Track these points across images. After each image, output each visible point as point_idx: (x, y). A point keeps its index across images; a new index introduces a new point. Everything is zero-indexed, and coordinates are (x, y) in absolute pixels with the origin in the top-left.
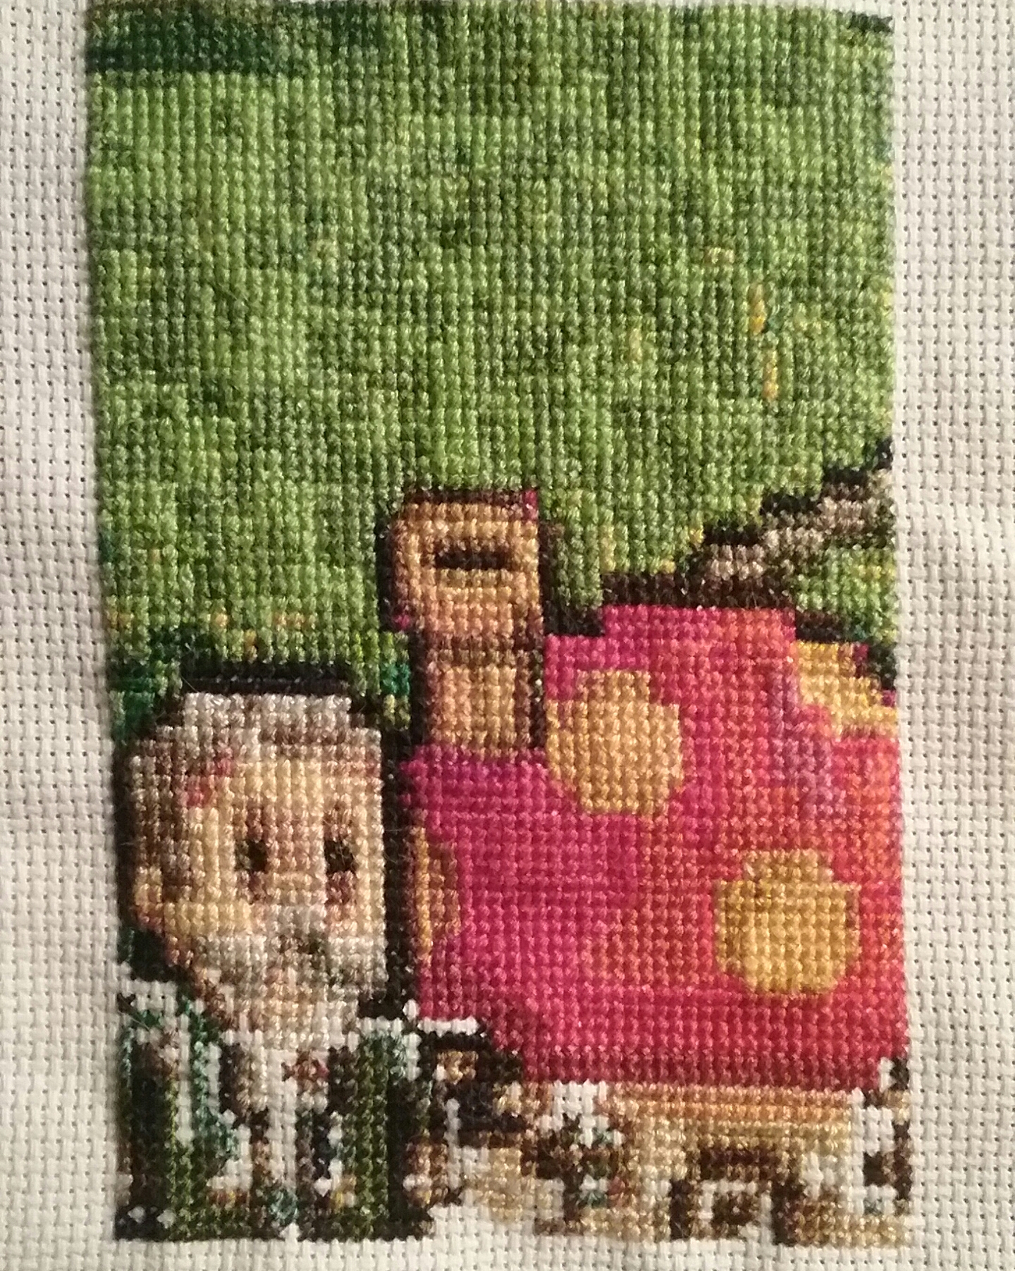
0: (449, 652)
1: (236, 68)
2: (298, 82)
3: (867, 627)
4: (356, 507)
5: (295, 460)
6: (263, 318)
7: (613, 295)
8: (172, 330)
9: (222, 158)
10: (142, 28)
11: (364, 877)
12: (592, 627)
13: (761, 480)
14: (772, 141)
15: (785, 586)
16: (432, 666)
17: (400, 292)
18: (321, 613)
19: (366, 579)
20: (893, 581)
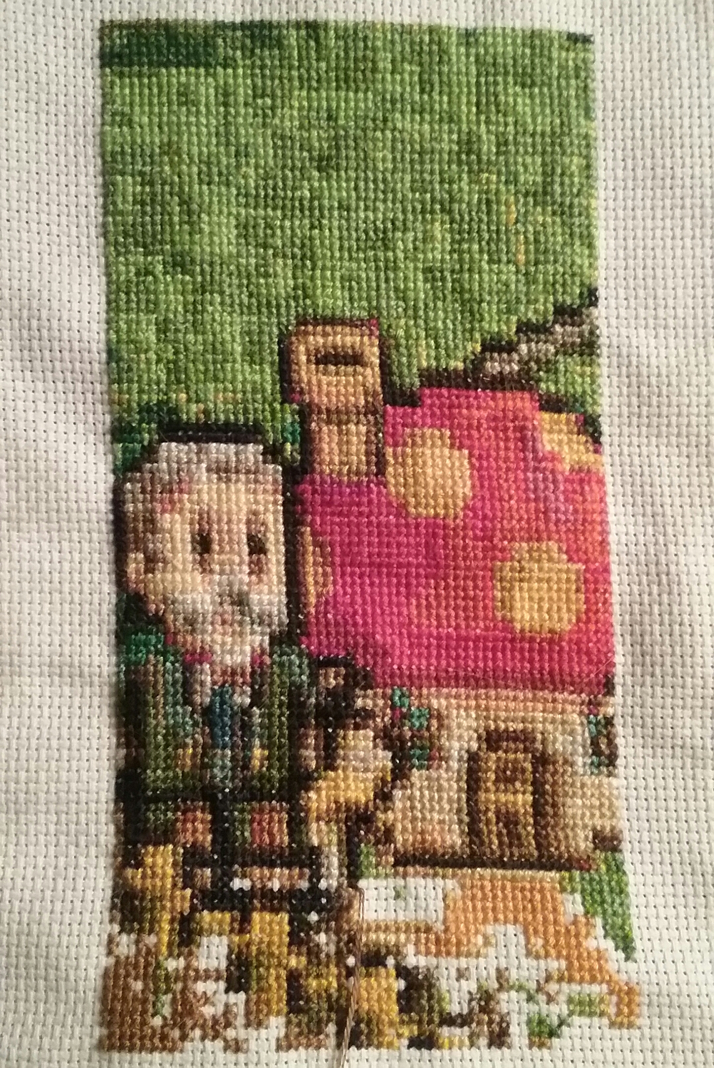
0: (324, 416)
1: (192, 64)
2: (230, 71)
3: (583, 405)
4: (266, 329)
5: (228, 300)
6: (209, 215)
7: (423, 203)
8: (153, 224)
9: (183, 119)
10: (134, 40)
11: (272, 557)
12: (412, 400)
13: (516, 313)
14: (520, 108)
15: (532, 379)
16: (313, 425)
17: (293, 199)
18: (244, 392)
19: (272, 372)
20: (599, 377)
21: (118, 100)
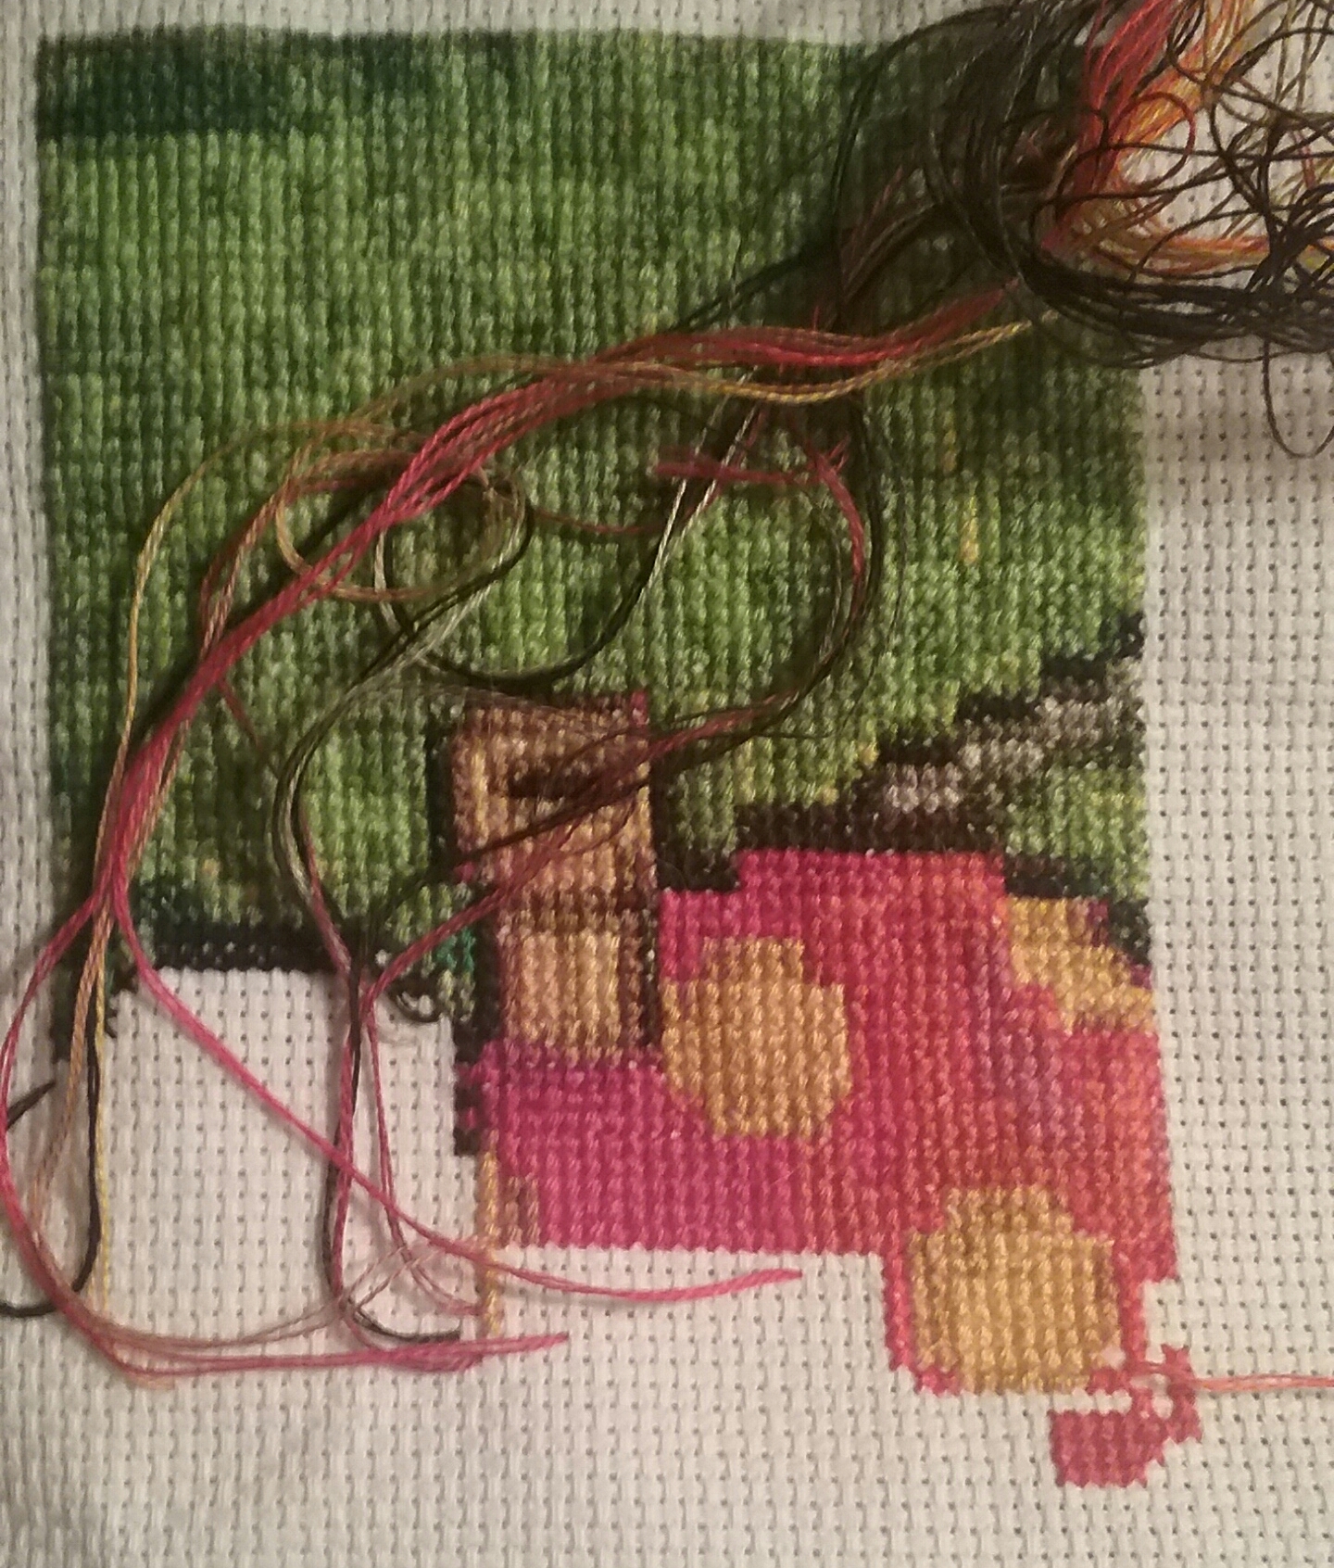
0: (526, 914)
1: (235, 127)
2: (318, 141)
3: (1106, 876)
4: (399, 715)
5: (312, 648)
8: (147, 477)
10: (109, 78)
12: (722, 879)
13: (957, 675)
15: (989, 821)
16: (505, 930)
18: (351, 858)
19: (412, 811)
20: (1142, 814)
21: (74, 210)
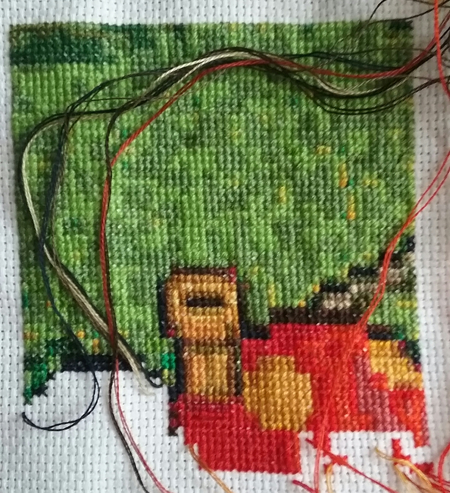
0: (194, 348)
1: (83, 60)
2: (114, 67)
3: (404, 332)
4: (147, 277)
7: (271, 171)
10: (36, 41)
13: (348, 261)
15: (361, 313)
16: (186, 354)
17: (166, 170)
18: (131, 330)
19: (152, 311)
20: (416, 308)
21: (24, 92)
